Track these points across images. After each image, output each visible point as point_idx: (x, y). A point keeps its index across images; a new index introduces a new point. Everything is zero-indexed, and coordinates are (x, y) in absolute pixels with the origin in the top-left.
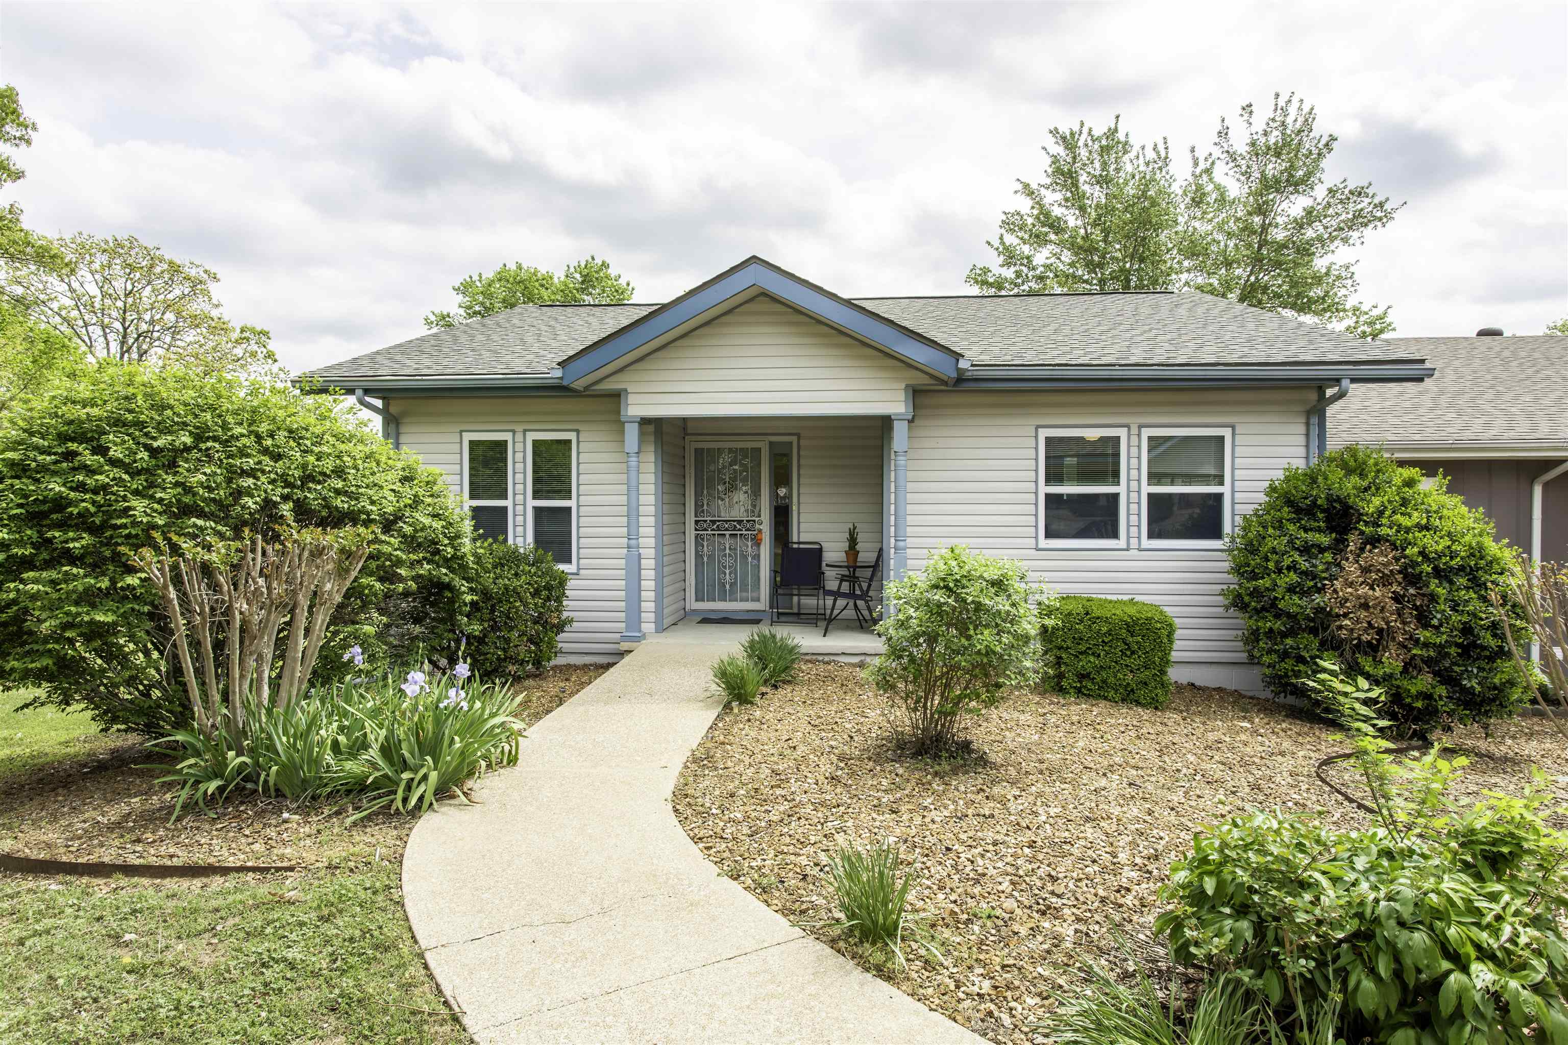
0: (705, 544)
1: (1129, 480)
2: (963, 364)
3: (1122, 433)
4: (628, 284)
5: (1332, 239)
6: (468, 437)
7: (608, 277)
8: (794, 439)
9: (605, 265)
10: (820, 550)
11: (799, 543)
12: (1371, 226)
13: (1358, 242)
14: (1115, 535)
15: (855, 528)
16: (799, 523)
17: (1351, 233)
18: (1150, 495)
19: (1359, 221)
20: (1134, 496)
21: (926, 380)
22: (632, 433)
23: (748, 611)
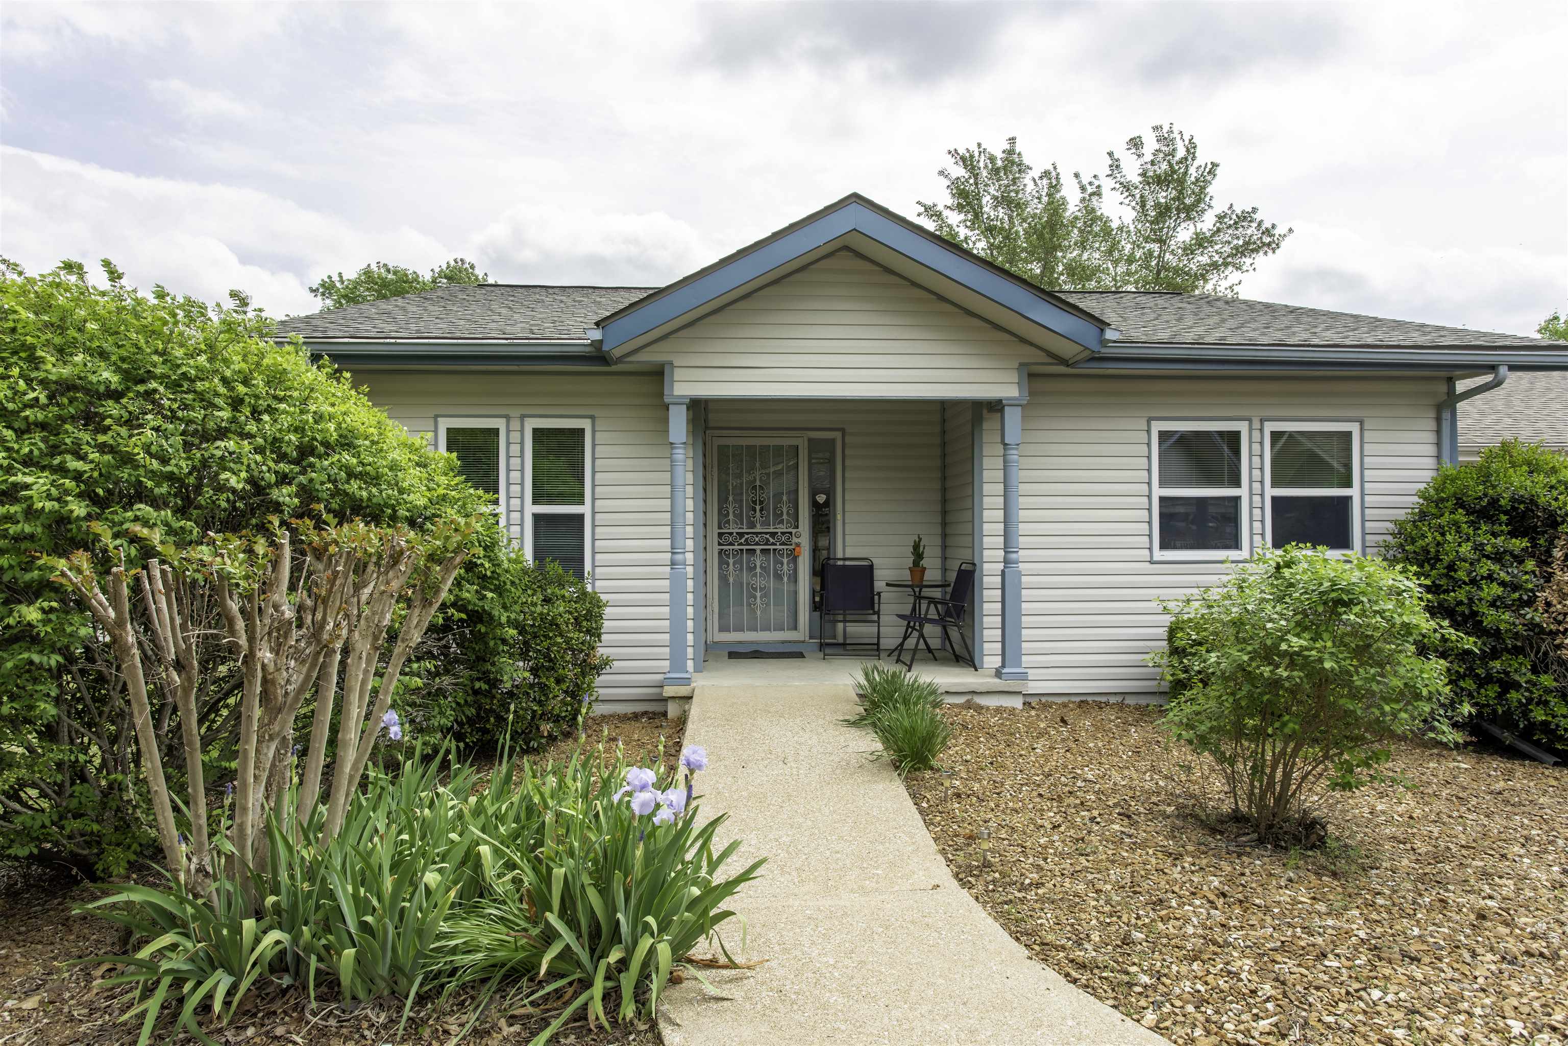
0: (731, 561)
1: (1251, 481)
2: (1110, 335)
3: (1242, 427)
5: (1226, 265)
6: (445, 424)
8: (837, 435)
10: (871, 567)
11: (844, 559)
12: (1261, 253)
13: (1251, 269)
14: (1237, 545)
15: (920, 540)
16: (844, 534)
17: (1244, 259)
18: (1274, 499)
19: (1248, 248)
20: (1257, 499)
21: (1042, 357)
23: (783, 642)
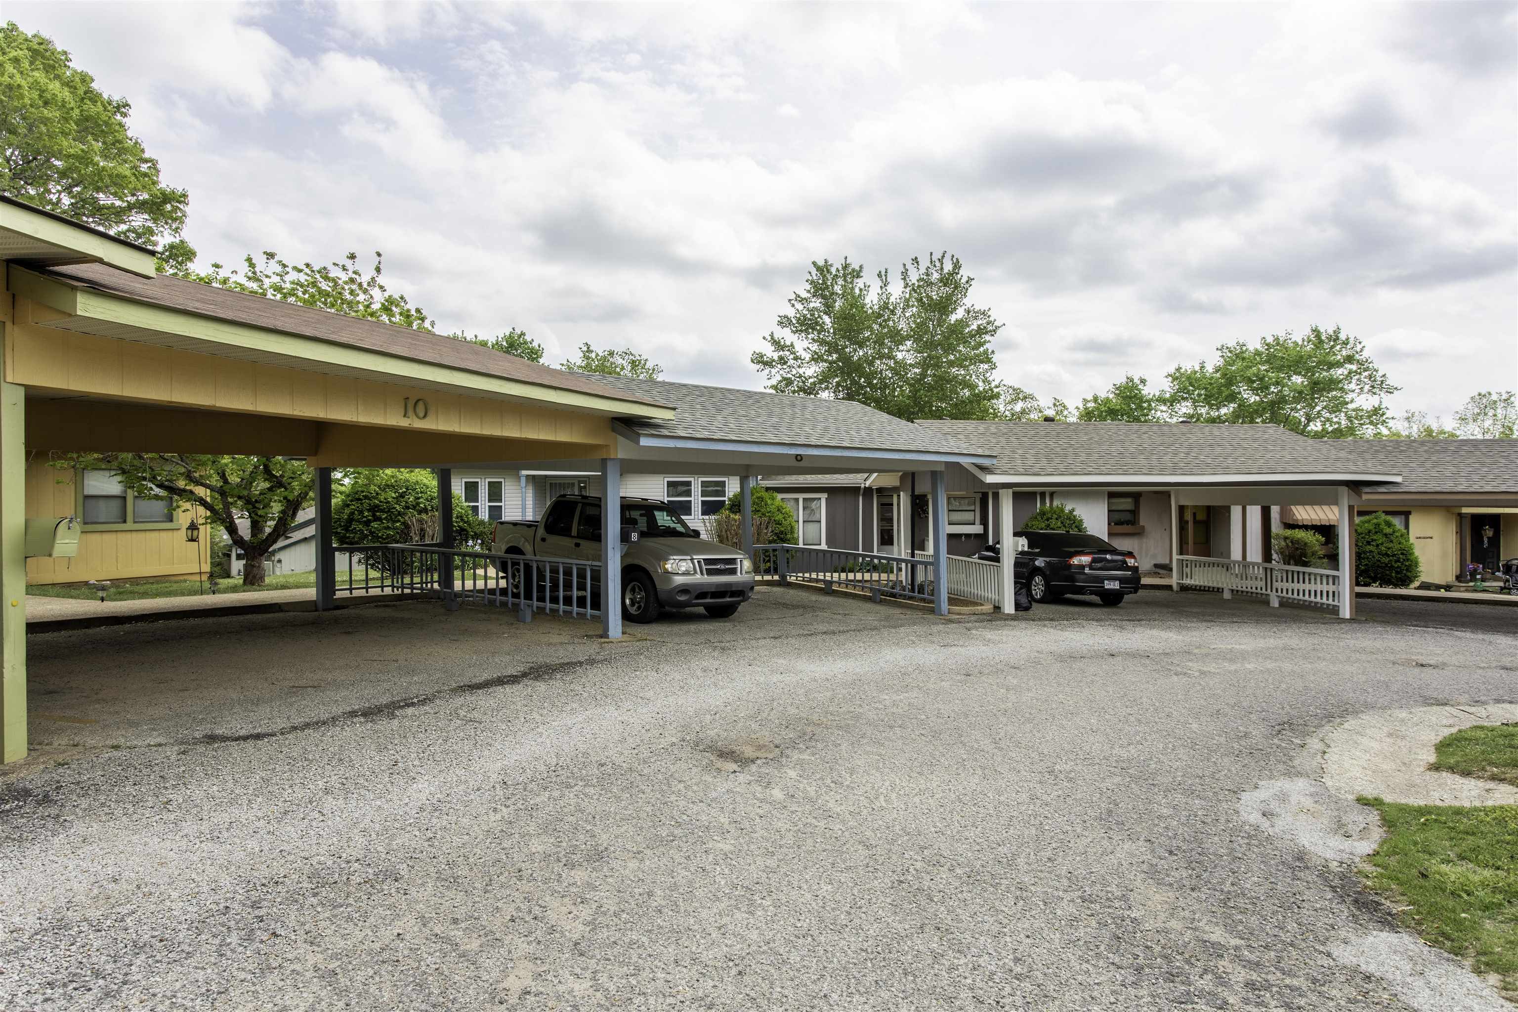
4: (539, 346)
6: (464, 480)
7: (525, 343)
9: (523, 334)
14: (690, 515)
22: (523, 480)
